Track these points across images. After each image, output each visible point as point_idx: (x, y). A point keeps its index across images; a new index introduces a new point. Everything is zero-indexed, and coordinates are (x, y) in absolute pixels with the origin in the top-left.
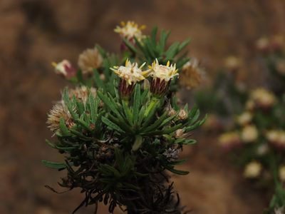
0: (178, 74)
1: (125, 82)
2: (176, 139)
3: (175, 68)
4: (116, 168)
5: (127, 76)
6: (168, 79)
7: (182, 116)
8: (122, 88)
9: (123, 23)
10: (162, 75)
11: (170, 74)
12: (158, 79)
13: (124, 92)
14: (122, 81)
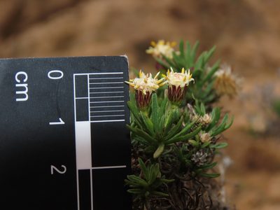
0: (193, 79)
1: (141, 93)
2: (202, 143)
3: (189, 73)
4: (142, 178)
5: (141, 87)
6: (183, 85)
7: (205, 120)
8: (139, 99)
9: (153, 43)
10: (177, 82)
11: (185, 80)
12: (174, 87)
13: (142, 103)
14: (138, 93)
